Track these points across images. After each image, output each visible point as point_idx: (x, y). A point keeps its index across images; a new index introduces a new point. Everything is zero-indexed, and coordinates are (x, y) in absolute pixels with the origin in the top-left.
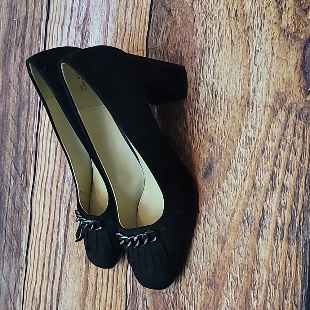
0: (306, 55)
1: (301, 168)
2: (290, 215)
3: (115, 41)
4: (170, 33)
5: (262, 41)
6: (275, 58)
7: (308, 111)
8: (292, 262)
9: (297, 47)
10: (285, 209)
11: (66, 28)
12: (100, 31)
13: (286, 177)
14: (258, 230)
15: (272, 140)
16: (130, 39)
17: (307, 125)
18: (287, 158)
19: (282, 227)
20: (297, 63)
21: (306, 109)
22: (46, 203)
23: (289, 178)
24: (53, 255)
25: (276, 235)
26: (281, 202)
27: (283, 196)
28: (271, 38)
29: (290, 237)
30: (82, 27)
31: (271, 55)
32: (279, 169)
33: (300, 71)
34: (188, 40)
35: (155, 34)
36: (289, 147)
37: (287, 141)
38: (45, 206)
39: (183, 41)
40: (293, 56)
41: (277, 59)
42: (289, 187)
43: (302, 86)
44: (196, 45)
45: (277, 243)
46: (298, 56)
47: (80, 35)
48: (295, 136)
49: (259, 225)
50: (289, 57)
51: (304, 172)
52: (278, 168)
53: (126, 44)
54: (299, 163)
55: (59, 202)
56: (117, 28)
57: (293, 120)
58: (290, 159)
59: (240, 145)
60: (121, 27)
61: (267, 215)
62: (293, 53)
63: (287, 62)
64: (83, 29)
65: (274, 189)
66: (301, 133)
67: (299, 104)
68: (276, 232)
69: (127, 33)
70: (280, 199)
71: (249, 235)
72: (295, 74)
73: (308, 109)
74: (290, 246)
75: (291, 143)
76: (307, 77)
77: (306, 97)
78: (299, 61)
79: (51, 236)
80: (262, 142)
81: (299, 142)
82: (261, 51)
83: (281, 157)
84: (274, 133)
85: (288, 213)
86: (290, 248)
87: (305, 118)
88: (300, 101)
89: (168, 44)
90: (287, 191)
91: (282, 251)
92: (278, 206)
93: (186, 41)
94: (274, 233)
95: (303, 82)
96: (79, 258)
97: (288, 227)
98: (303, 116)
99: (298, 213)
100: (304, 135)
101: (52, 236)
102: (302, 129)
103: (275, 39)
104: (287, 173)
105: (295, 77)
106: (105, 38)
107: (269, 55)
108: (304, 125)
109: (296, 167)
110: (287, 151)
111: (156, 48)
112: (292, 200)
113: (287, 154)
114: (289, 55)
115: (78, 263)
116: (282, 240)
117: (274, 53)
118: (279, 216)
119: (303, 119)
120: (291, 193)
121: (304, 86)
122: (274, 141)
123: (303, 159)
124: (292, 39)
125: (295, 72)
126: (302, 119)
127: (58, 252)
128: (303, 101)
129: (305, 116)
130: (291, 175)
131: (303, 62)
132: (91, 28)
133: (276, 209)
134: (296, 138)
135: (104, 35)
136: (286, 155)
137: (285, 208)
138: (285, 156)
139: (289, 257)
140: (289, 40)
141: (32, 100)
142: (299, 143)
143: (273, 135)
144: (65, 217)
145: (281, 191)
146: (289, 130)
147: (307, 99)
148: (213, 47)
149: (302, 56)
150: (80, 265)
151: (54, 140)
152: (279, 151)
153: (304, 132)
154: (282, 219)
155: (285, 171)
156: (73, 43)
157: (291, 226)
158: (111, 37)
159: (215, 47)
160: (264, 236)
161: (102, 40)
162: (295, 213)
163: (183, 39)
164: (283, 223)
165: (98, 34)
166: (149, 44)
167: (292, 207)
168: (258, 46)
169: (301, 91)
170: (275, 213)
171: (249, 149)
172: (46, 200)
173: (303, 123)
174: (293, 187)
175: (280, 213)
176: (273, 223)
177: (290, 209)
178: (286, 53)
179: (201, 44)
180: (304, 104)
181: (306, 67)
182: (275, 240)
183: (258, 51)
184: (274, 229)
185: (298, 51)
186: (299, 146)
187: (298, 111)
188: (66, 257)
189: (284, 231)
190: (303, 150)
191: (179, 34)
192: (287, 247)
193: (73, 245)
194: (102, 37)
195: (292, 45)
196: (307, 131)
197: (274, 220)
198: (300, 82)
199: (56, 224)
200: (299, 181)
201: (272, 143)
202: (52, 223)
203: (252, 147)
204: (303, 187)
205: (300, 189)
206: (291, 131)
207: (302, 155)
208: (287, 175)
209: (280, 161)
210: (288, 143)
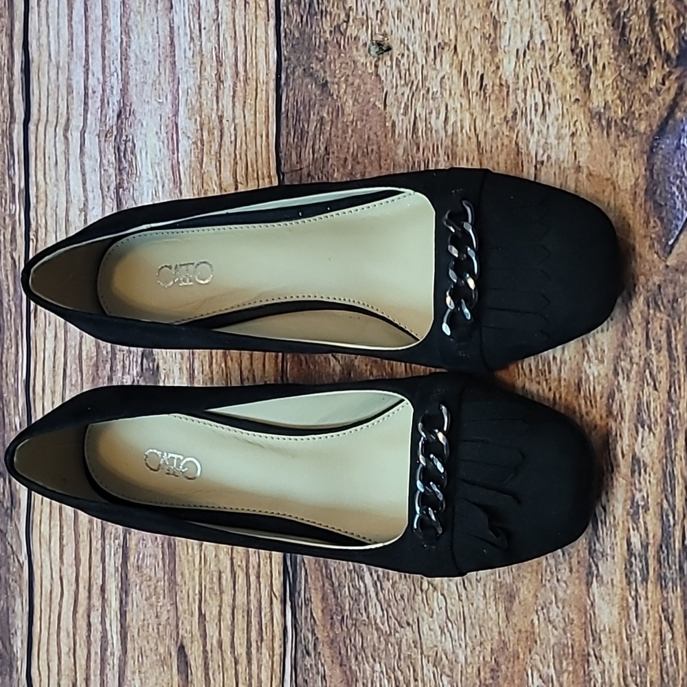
0: (655, 167)
1: (673, 416)
2: (659, 524)
3: (200, 159)
4: (330, 134)
5: (549, 142)
6: (584, 176)
7: (674, 289)
8: (674, 629)
9: (633, 151)
10: (646, 512)
11: (75, 136)
12: (159, 138)
13: (640, 439)
14: (587, 564)
15: (597, 358)
16: (237, 152)
17: (676, 321)
18: (637, 397)
19: (643, 552)
20: (636, 185)
21: (669, 285)
22: (65, 542)
23: (648, 442)
24: (95, 662)
25: (631, 572)
26: (634, 496)
27: (637, 482)
28: (571, 133)
29: (665, 574)
30: (115, 133)
31: (573, 171)
32: (620, 423)
33: (645, 201)
34: (375, 147)
35: (296, 140)
36: (638, 372)
37: (633, 360)
38: (65, 549)
39: (363, 152)
40: (627, 171)
41: (590, 178)
42: (648, 461)
43: (653, 236)
44: (396, 158)
45: (636, 590)
46: (637, 169)
47: (113, 151)
48: (650, 348)
49: (587, 552)
50: (616, 173)
51: (681, 425)
52: (618, 421)
53: (228, 165)
54: (666, 408)
56: (202, 130)
57: (641, 312)
58: (644, 399)
59: (525, 375)
60: (209, 127)
61: (605, 529)
62: (626, 163)
63: (612, 183)
64: (118, 137)
65: (615, 469)
66: (664, 338)
67: (652, 275)
68: (631, 566)
69: (227, 139)
70: (632, 490)
71: (568, 577)
72: (634, 209)
73: (673, 285)
74: (668, 593)
75: (642, 363)
76: (664, 214)
77: (666, 258)
78: (640, 180)
79: (86, 616)
80: (574, 366)
81: (660, 360)
82: (550, 163)
83: (623, 396)
84: (599, 343)
85: (655, 521)
86: (667, 598)
87: (669, 306)
88: (653, 269)
89: (328, 159)
90: (645, 471)
91: (649, 607)
92: (629, 507)
93: (372, 150)
94: (626, 568)
95: (654, 227)
96: (163, 663)
97: (658, 552)
98: (665, 301)
99: (676, 518)
100: (670, 344)
101: (89, 617)
102: (664, 330)
103: (580, 135)
104: (641, 430)
105: (636, 217)
106: (174, 154)
107: (568, 172)
108: (667, 321)
109: (661, 416)
110: (636, 382)
111: (301, 169)
112: (659, 490)
113: (637, 389)
114: (616, 168)
115: (160, 674)
116: (647, 583)
117: (580, 167)
118: (634, 530)
119: (664, 308)
120: (654, 474)
121: (658, 236)
122: (602, 362)
123: (676, 397)
124: (619, 133)
125: (633, 205)
126: (662, 308)
127: (108, 653)
128: (661, 268)
129: (669, 302)
130: (652, 434)
131: (650, 182)
132: (139, 133)
133: (625, 513)
134: (653, 351)
135: (171, 147)
136: (634, 390)
137: (646, 509)
138: (631, 394)
139: (667, 619)
140: (613, 137)
141: (9, 305)
142: (661, 362)
143: (599, 349)
144: (117, 570)
145: (633, 472)
146: (633, 334)
147: (668, 263)
148: (434, 159)
149: (646, 170)
150: (166, 680)
152: (616, 383)
153: (669, 337)
154: (641, 536)
155: (636, 427)
156: (97, 169)
157: (664, 548)
158: (188, 150)
159: (441, 159)
160: (602, 577)
161: (167, 159)
162: (671, 518)
163: (365, 145)
164: (645, 544)
165: (155, 145)
166: (283, 162)
167: (662, 507)
168: (541, 152)
169: (652, 246)
170: (623, 522)
171: (545, 383)
172: (64, 534)
173: (666, 317)
174: (660, 461)
175: (636, 521)
176: (621, 545)
177: (658, 510)
178: (608, 165)
179: (406, 155)
180: (664, 275)
181: (658, 192)
182: (629, 583)
183: (542, 163)
184: (625, 559)
185: (635, 160)
186: (661, 368)
187: (651, 290)
188: (130, 662)
189: (650, 562)
190: (672, 376)
191: (352, 136)
192: (659, 596)
193: (145, 634)
194: (165, 151)
195: (621, 145)
196: (676, 334)
197: (623, 538)
198: (647, 227)
199: (97, 589)
200: (671, 446)
201: (598, 366)
202: (85, 587)
203: (552, 378)
204: (681, 459)
205: (677, 463)
206: (640, 335)
207: (670, 387)
208: (640, 434)
209: (620, 405)
210: (637, 364)
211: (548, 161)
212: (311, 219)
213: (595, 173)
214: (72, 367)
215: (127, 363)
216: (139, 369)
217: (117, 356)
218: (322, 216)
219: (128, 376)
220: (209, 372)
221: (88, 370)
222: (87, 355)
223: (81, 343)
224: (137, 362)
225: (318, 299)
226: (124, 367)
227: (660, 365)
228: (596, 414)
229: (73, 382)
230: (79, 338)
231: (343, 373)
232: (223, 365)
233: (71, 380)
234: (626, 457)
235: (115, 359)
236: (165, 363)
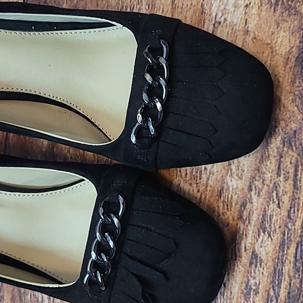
1: (289, 230)
5: (227, 8)
6: (250, 38)
9: (292, 26)
10: (256, 294)
13: (260, 240)
15: (237, 175)
18: (263, 210)
20: (290, 52)
23: (266, 244)
26: (249, 281)
27: (253, 271)
28: (245, 4)
31: (242, 33)
32: (247, 226)
33: (295, 66)
36: (267, 192)
37: (265, 182)
40: (284, 40)
41: (255, 41)
42: (264, 258)
43: (296, 93)
46: (293, 41)
48: (280, 176)
50: (276, 40)
51: (294, 238)
52: (246, 224)
54: (285, 222)
57: (277, 148)
58: (269, 213)
59: (181, 176)
61: (222, 299)
62: (285, 34)
63: (271, 48)
65: (238, 258)
66: (292, 171)
67: (291, 122)
70: (248, 277)
72: (285, 70)
75: (271, 185)
78: (293, 49)
80: (219, 178)
81: (286, 186)
82: (225, 24)
83: (252, 207)
84: (241, 164)
88: (292, 117)
90: (260, 265)
92: (243, 288)
95: (298, 86)
98: (297, 143)
100: (296, 176)
102: (293, 165)
103: (252, 7)
104: (262, 234)
105: (285, 77)
107: (238, 33)
108: (297, 158)
109: (280, 227)
110: (264, 199)
112: (269, 281)
113: (264, 204)
114: (276, 37)
117: (248, 31)
119: (296, 148)
120: (267, 268)
122: (241, 179)
123: (294, 216)
124: (284, 10)
125: (285, 67)
126: (294, 148)
130: (270, 239)
133: (240, 292)
134: (282, 178)
136: (262, 204)
137: (257, 292)
138: (259, 206)
140: (278, 13)
143: (240, 168)
145: (251, 263)
146: (268, 163)
148: (138, 7)
149: (300, 42)
152: (249, 196)
153: (296, 170)
155: (259, 231)
159: (143, 7)
167: (269, 293)
168: (220, 15)
169: (294, 101)
170: (237, 298)
171: (195, 185)
173: (296, 156)
174: (273, 260)
175: (247, 299)
177: (265, 296)
178: (270, 33)
183: (220, 23)
185: (293, 33)
186: (286, 192)
187: (288, 133)
190: (293, 200)
195: (283, 20)
198: (293, 86)
200: (283, 251)
201: (237, 181)
203: (202, 183)
204: (290, 263)
205: (286, 265)
206: (274, 165)
207: (291, 208)
208: (261, 237)
209: (249, 213)
210: (267, 185)
211: (224, 22)
212: (41, 33)
213: (259, 38)
218: (49, 32)
225: (37, 93)
227: (286, 190)
228: (230, 216)
231: (49, 147)
234: (247, 251)
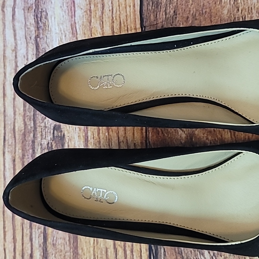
3: (90, 21)
4: (177, 4)
11: (9, 11)
12: (62, 9)
16: (114, 16)
22: (6, 230)
30: (34, 7)
34: (208, 10)
35: (153, 8)
38: (7, 233)
39: (200, 13)
44: (223, 16)
47: (33, 17)
53: (108, 23)
55: (29, 227)
56: (90, 4)
60: (95, 3)
64: (36, 10)
69: (106, 9)
89: (176, 18)
93: (206, 12)
106: (72, 18)
111: (157, 24)
132: (49, 7)
135: (70, 14)
144: (40, 246)
148: (249, 16)
151: (9, 150)
156: (23, 28)
158: (81, 16)
161: (68, 21)
163: (201, 9)
165: (60, 14)
166: (145, 20)
172: (6, 225)
179: (229, 13)
191: (192, 4)
194: (66, 17)
199: (27, 256)
202: (19, 254)
212: (182, 49)
214: (9, 136)
215: (44, 133)
216: (52, 136)
217: (38, 129)
218: (188, 47)
219: (45, 140)
220: (98, 138)
221: (19, 137)
222: (18, 129)
223: (14, 122)
224: (50, 132)
225: (187, 96)
226: (42, 135)
229: (10, 143)
230: (13, 120)
231: (187, 139)
232: (107, 134)
233: (8, 142)
235: (36, 131)
236: (69, 133)
